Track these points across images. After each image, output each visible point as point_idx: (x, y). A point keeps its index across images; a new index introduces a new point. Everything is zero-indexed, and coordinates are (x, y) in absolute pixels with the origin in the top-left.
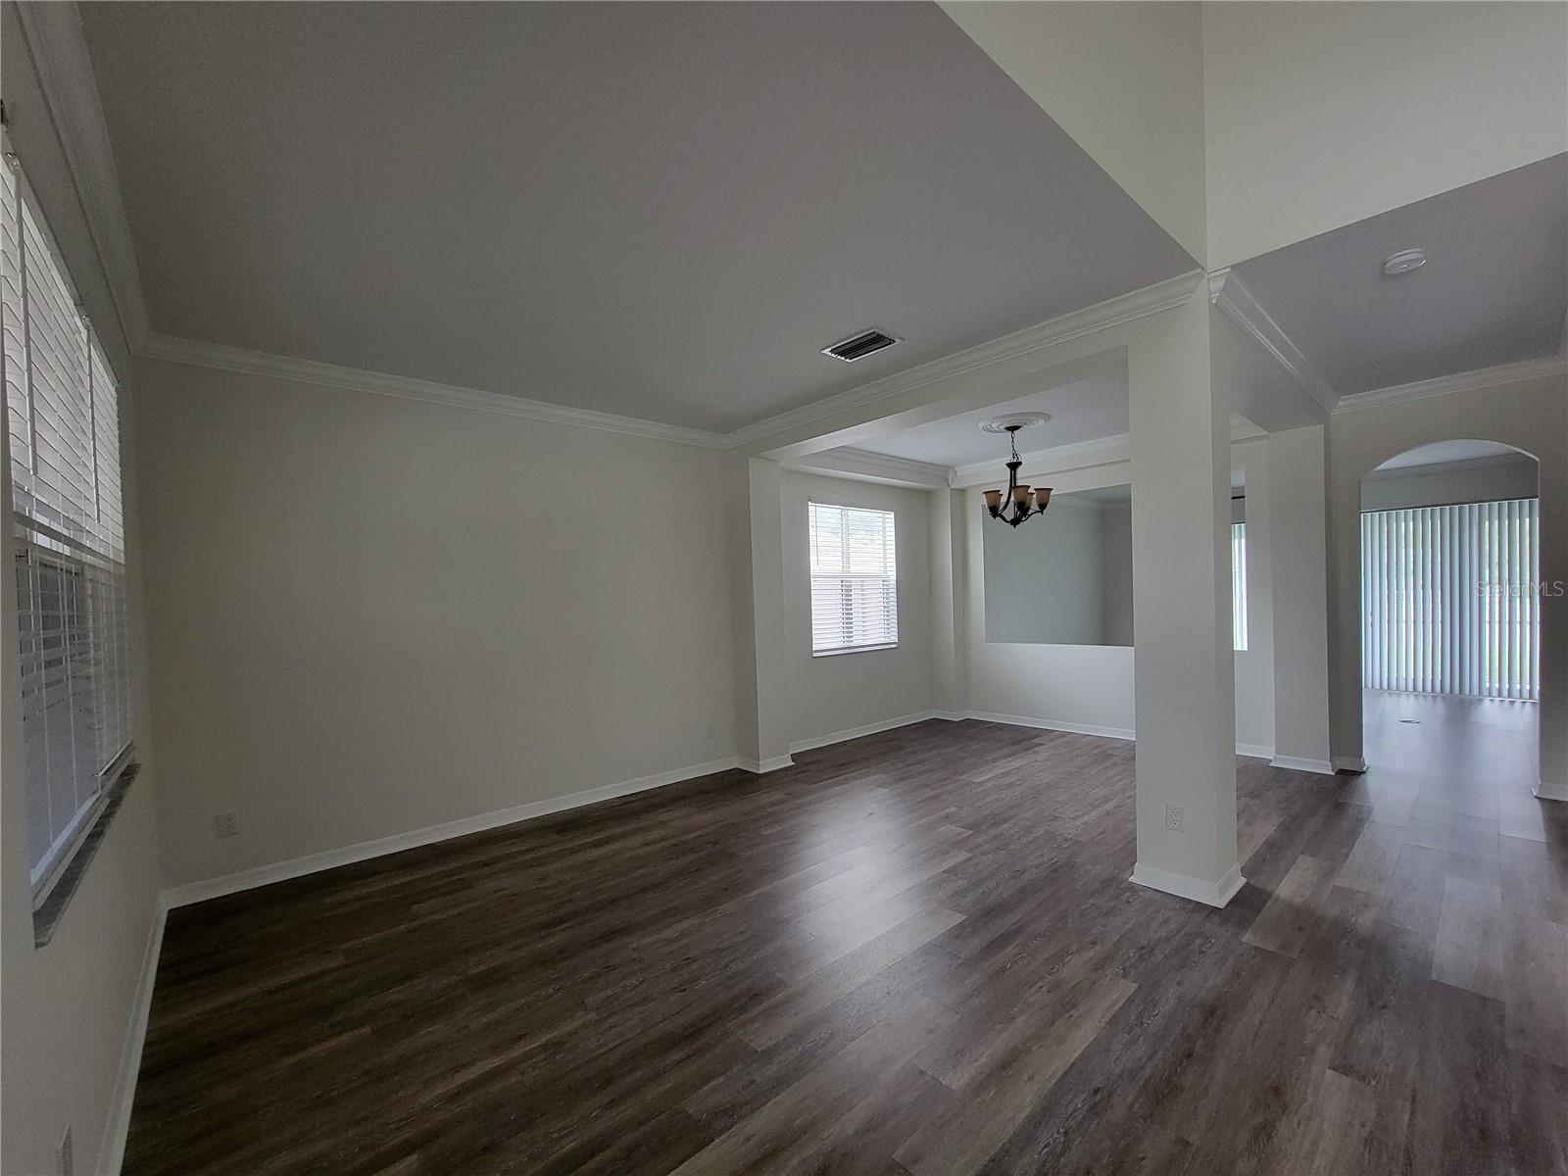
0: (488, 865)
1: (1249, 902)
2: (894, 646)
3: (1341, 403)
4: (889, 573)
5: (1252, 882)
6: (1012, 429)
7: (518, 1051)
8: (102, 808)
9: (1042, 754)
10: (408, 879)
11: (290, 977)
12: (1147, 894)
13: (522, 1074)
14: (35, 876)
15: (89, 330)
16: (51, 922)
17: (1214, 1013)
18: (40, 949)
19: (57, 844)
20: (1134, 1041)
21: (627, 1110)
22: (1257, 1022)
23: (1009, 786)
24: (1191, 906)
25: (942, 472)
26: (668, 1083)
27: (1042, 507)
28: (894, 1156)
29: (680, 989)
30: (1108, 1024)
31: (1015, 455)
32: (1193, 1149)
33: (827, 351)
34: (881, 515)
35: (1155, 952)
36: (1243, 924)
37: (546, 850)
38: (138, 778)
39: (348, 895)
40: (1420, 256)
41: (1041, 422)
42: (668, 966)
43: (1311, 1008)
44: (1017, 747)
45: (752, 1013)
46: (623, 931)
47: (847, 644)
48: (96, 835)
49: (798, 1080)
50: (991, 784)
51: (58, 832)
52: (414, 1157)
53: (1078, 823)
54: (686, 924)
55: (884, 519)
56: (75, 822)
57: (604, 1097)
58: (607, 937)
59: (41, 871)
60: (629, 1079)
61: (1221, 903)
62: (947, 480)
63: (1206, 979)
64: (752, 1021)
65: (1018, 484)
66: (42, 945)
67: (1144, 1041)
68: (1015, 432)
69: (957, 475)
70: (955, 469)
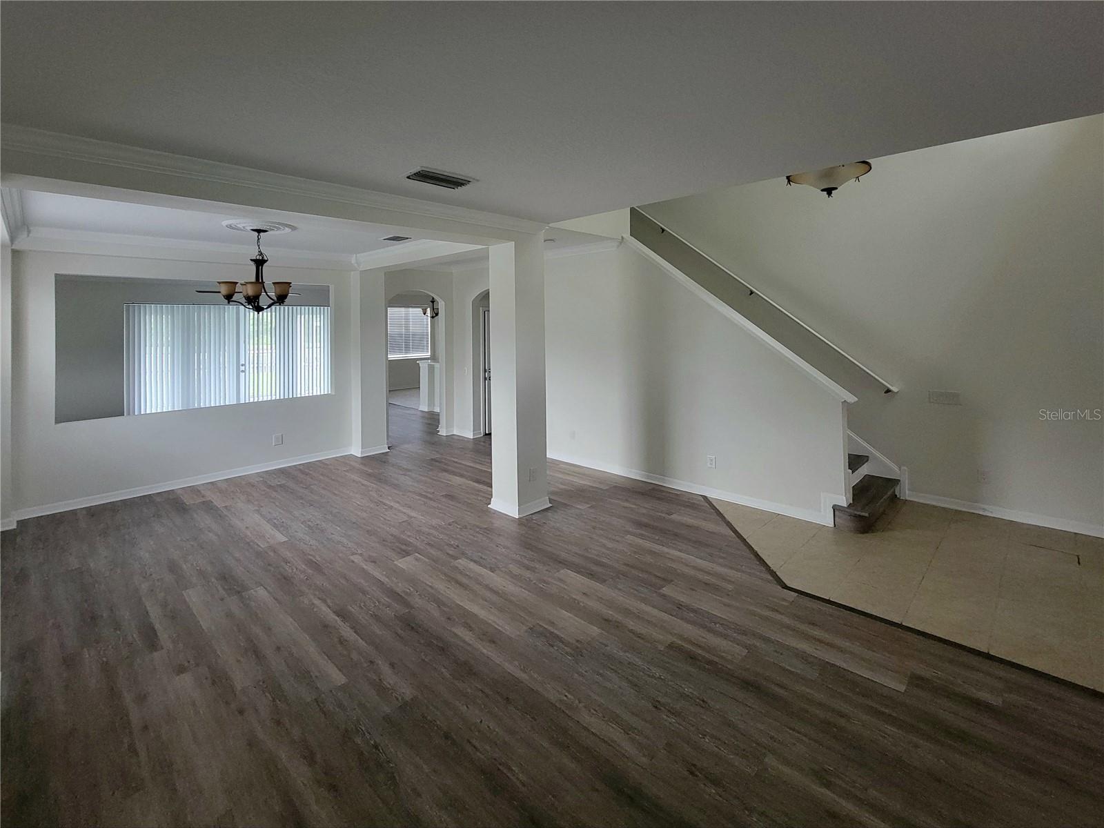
62: (12, 239)
68: (262, 234)
69: (31, 235)
70: (31, 228)
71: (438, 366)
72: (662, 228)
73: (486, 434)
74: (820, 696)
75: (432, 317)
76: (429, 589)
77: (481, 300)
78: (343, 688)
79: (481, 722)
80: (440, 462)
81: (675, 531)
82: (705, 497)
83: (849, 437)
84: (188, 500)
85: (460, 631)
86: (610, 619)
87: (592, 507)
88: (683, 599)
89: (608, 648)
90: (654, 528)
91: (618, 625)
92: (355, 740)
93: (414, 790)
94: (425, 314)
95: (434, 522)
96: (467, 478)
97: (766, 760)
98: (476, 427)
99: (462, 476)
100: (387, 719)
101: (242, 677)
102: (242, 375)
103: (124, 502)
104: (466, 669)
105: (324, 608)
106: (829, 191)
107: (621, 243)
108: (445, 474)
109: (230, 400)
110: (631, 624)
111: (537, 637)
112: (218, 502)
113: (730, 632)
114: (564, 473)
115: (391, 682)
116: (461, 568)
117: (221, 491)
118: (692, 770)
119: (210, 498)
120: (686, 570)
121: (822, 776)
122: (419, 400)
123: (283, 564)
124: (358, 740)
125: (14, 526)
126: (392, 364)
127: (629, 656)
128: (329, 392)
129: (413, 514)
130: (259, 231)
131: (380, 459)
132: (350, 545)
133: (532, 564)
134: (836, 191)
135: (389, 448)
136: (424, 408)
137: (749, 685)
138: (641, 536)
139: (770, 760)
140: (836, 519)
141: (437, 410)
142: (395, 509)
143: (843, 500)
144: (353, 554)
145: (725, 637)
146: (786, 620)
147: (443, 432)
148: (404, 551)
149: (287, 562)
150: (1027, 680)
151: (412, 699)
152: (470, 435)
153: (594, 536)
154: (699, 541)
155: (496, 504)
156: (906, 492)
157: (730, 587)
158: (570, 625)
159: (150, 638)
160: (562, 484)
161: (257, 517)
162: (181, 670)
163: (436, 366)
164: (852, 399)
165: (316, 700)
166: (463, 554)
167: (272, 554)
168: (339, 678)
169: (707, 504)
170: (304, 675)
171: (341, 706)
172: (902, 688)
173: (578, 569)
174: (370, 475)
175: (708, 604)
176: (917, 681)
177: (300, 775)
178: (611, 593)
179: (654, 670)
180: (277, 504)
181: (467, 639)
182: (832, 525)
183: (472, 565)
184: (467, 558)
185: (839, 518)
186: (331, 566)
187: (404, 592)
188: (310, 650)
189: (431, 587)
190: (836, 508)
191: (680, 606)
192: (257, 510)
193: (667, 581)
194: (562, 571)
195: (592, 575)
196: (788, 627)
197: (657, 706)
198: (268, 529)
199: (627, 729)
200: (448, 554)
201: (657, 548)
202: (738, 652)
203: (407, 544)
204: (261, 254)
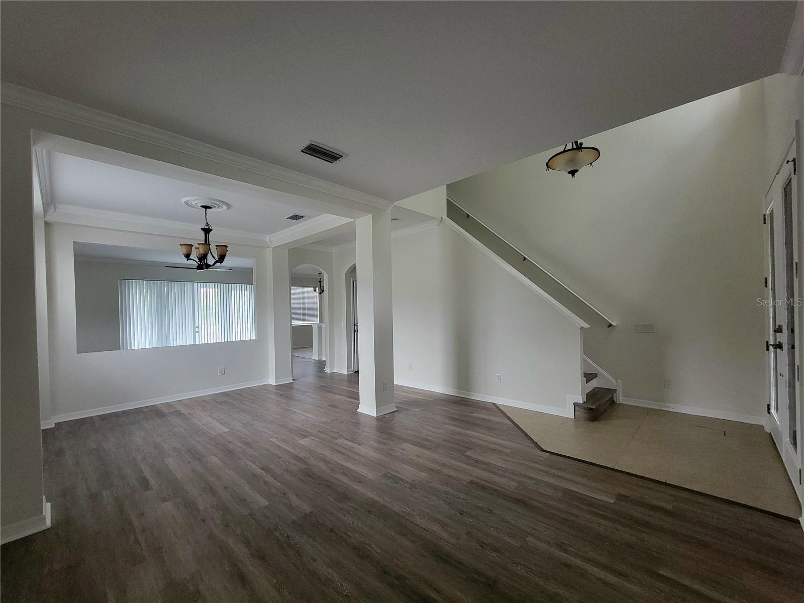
62: (45, 212)
68: (208, 210)
69: (57, 210)
70: (57, 205)
71: (324, 326)
72: (467, 214)
73: (356, 372)
74: (562, 506)
75: (320, 293)
76: (321, 455)
77: (351, 272)
78: (266, 507)
79: (353, 523)
80: (326, 387)
81: (475, 422)
82: (494, 404)
83: (585, 360)
84: (164, 410)
85: (339, 476)
86: (433, 468)
87: (423, 410)
88: (479, 458)
89: (432, 484)
90: (462, 421)
91: (438, 472)
92: (275, 534)
93: (312, 558)
94: (315, 291)
95: (323, 420)
96: (343, 396)
97: (528, 539)
98: (349, 367)
99: (340, 395)
100: (294, 522)
101: (203, 503)
102: (197, 334)
103: (124, 412)
104: (344, 496)
105: (254, 466)
106: (573, 173)
107: (441, 221)
108: (329, 394)
109: (190, 342)
110: (446, 471)
111: (388, 479)
112: (183, 410)
113: (508, 474)
114: (405, 392)
115: (297, 504)
116: (339, 443)
117: (185, 405)
118: (483, 545)
119: (179, 409)
120: (481, 442)
121: (561, 546)
122: (312, 351)
123: (227, 443)
124: (277, 534)
125: (53, 426)
126: (295, 329)
127: (446, 488)
128: (254, 338)
129: (309, 415)
130: (206, 207)
131: (289, 386)
132: (269, 432)
133: (384, 441)
134: (577, 173)
135: (293, 380)
136: (315, 357)
137: (517, 501)
138: (455, 425)
139: (530, 539)
140: (576, 413)
141: (324, 358)
142: (298, 413)
143: (580, 400)
144: (272, 437)
145: (505, 477)
146: (543, 468)
147: (328, 370)
148: (304, 435)
149: (229, 442)
150: (687, 496)
151: (310, 512)
152: (345, 372)
153: (424, 426)
154: (490, 428)
155: (362, 409)
156: (620, 399)
157: (508, 451)
158: (407, 472)
159: (145, 484)
160: (403, 398)
161: (210, 419)
162: (165, 500)
163: (323, 326)
164: (586, 325)
165: (250, 514)
166: (341, 436)
167: (219, 438)
168: (264, 502)
169: (495, 408)
170: (243, 501)
171: (266, 517)
172: (612, 501)
173: (415, 444)
174: (281, 395)
175: (493, 459)
176: (620, 497)
177: (241, 552)
178: (435, 456)
179: (460, 494)
180: (223, 411)
181: (344, 481)
182: (573, 417)
183: (347, 442)
184: (344, 438)
185: (578, 411)
186: (257, 444)
187: (304, 457)
188: (247, 489)
189: (321, 454)
190: (575, 405)
191: (477, 461)
192: (210, 415)
193: (470, 449)
194: (404, 444)
195: (422, 446)
196: (543, 471)
197: (461, 513)
198: (217, 425)
199: (443, 525)
200: (331, 436)
201: (462, 431)
202: (513, 484)
203: (307, 432)
204: (208, 225)
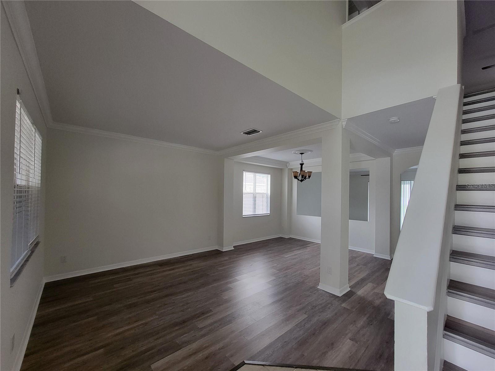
0: (138, 274)
1: (349, 295)
2: (269, 215)
3: (396, 151)
4: (268, 193)
5: (352, 290)
6: (302, 154)
7: (135, 325)
8: (29, 254)
9: (309, 249)
10: (114, 277)
11: (77, 303)
12: (322, 291)
13: (135, 330)
14: (12, 270)
15: (35, 130)
16: (14, 282)
17: (325, 324)
18: (12, 288)
19: (17, 263)
20: (300, 330)
21: (160, 341)
22: (335, 327)
23: (294, 259)
24: (332, 296)
25: (286, 163)
26: (174, 334)
27: (309, 177)
28: (226, 355)
29: (183, 311)
30: (295, 325)
31: (302, 161)
32: (304, 357)
33: (242, 133)
34: (266, 175)
35: (316, 307)
36: (344, 301)
37: (155, 271)
38: (39, 245)
39: (97, 281)
40: (398, 119)
41: (310, 152)
42: (181, 305)
43: (352, 324)
44: (302, 247)
45: (200, 318)
46: (171, 295)
47: (254, 214)
48: (27, 261)
49: (207, 336)
50: (289, 258)
51: (18, 260)
52: (102, 349)
53: (310, 270)
54: (190, 293)
55: (267, 177)
56: (22, 257)
57: (155, 337)
58: (167, 296)
59: (13, 269)
60: (163, 333)
61: (340, 295)
62: (287, 166)
63: (328, 315)
64: (200, 320)
65: (303, 170)
66: (12, 287)
67: (303, 330)
70: (289, 163)
